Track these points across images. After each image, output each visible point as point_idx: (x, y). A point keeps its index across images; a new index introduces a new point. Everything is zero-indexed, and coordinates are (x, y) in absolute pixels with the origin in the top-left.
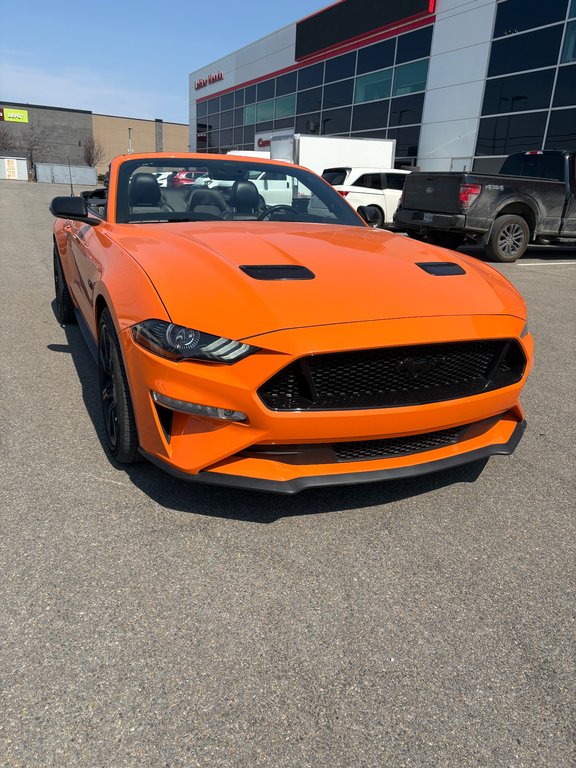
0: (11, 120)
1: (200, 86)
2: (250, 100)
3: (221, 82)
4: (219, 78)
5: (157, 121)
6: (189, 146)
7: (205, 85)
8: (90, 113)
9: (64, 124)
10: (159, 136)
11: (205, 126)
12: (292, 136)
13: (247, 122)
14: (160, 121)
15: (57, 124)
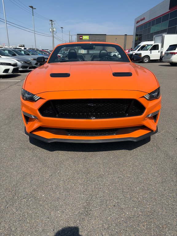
0: (85, 39)
1: (138, 22)
2: (153, 25)
3: (144, 20)
4: (144, 19)
5: (125, 35)
6: (133, 42)
7: (139, 22)
8: (106, 35)
9: (98, 39)
10: (125, 39)
11: (138, 35)
12: (162, 35)
13: (151, 32)
14: (126, 35)
15: (97, 39)
